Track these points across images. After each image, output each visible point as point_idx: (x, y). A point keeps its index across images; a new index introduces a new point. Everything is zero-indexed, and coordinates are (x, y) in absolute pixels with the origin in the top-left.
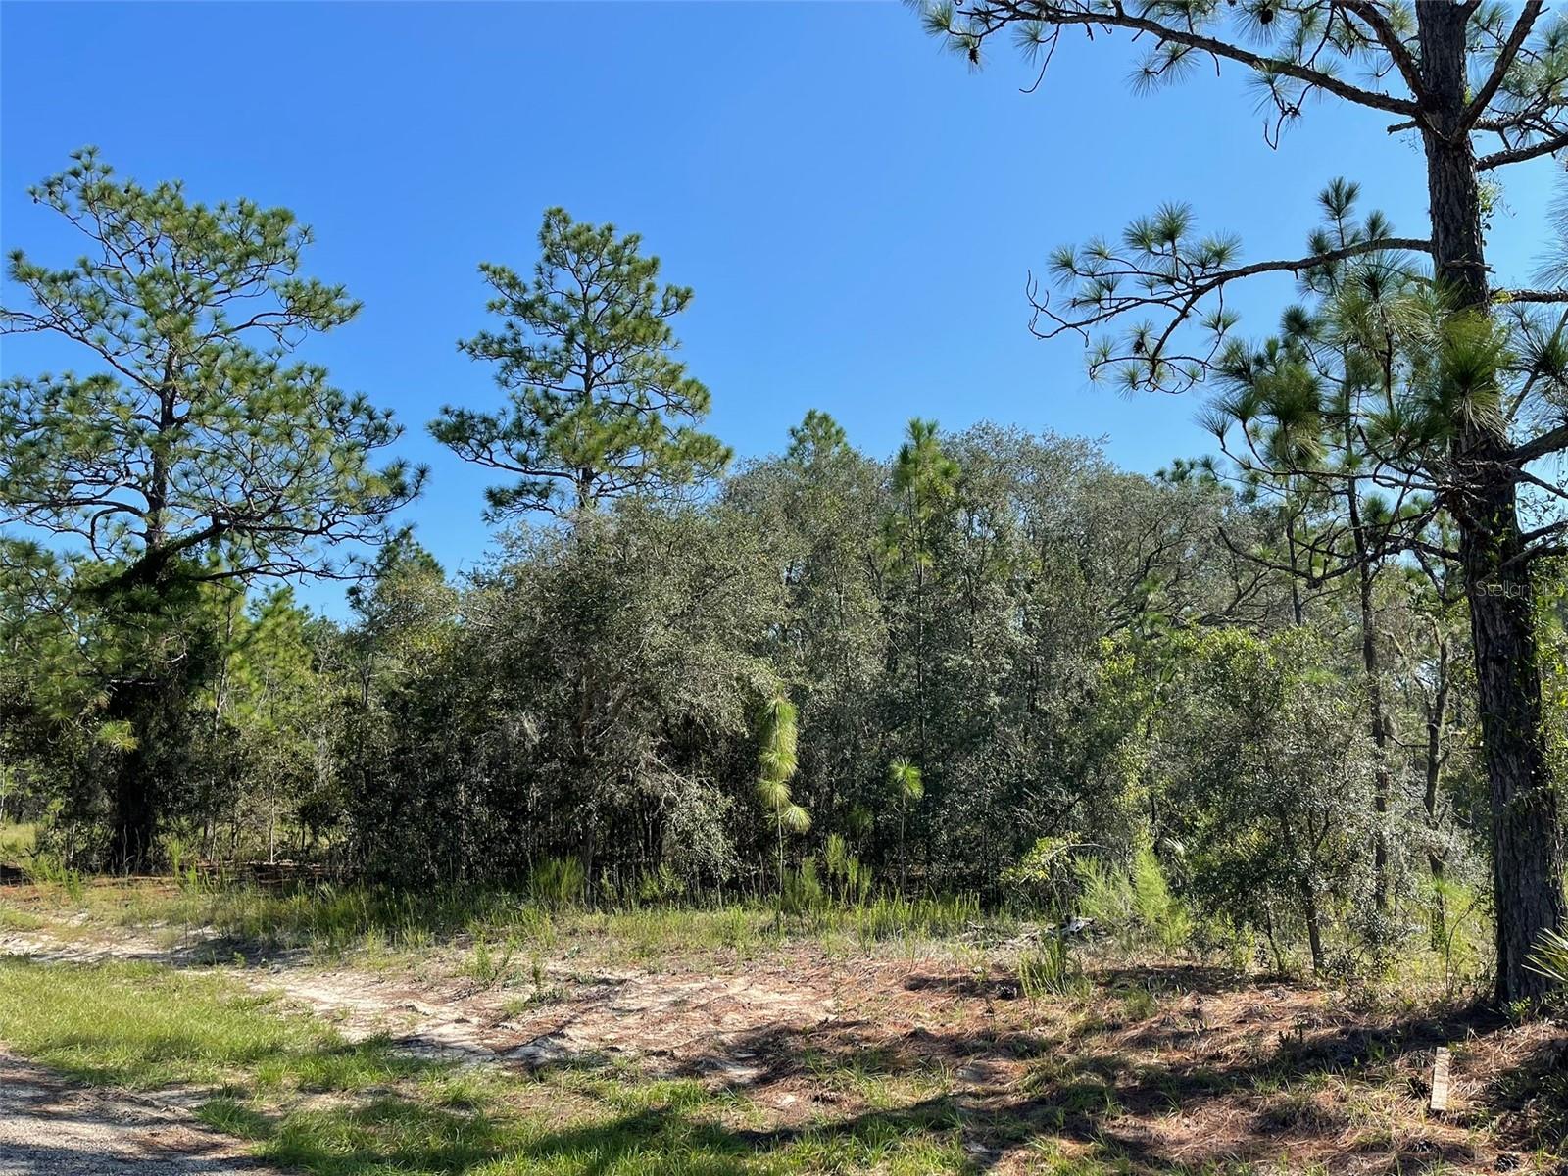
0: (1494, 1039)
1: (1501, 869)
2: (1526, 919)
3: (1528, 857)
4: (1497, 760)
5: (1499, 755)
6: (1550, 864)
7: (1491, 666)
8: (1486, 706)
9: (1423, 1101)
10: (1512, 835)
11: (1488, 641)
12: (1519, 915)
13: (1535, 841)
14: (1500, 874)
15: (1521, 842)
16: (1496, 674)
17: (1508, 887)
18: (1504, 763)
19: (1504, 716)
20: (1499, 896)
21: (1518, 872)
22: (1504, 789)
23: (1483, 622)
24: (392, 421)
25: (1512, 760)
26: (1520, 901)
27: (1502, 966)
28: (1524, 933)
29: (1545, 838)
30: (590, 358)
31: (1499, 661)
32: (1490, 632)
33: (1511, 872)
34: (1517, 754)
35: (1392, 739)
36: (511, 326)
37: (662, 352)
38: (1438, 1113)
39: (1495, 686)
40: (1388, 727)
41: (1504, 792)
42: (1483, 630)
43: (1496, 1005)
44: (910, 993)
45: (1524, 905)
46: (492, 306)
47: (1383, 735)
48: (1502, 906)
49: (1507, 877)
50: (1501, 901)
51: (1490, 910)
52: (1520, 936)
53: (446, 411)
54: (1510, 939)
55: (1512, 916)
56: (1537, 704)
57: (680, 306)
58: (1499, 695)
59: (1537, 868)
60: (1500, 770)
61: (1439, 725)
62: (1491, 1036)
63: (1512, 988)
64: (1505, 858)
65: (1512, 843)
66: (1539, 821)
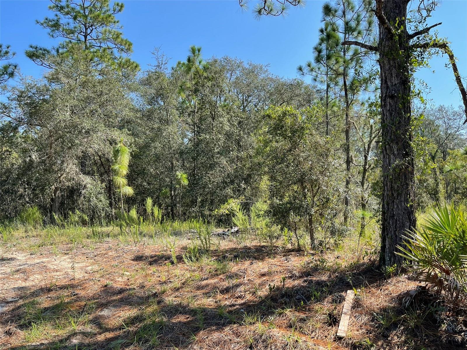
0: (377, 286)
1: (385, 201)
2: (396, 225)
3: (398, 195)
4: (387, 146)
5: (389, 144)
6: (409, 197)
7: (388, 100)
8: (384, 121)
9: (334, 328)
10: (392, 183)
11: (388, 87)
12: (393, 223)
13: (403, 186)
14: (385, 203)
15: (396, 187)
16: (390, 103)
17: (388, 209)
18: (391, 148)
19: (393, 124)
20: (384, 213)
21: (393, 202)
22: (390, 161)
23: (386, 78)
24: (10, 49)
25: (395, 147)
26: (393, 216)
27: (383, 248)
28: (395, 231)
29: (407, 185)
30: (86, 29)
31: (392, 97)
32: (389, 83)
33: (390, 202)
34: (397, 143)
35: (353, 163)
36: (57, 15)
37: (114, 28)
38: (340, 338)
39: (389, 110)
40: (352, 159)
41: (389, 162)
42: (386, 82)
43: (379, 267)
44: (132, 262)
45: (395, 218)
46: (50, 8)
47: (350, 162)
48: (385, 218)
49: (388, 204)
50: (384, 216)
51: (379, 220)
52: (393, 232)
53: (31, 47)
54: (387, 234)
55: (389, 223)
56: (409, 117)
57: (120, 10)
58: (391, 114)
59: (403, 199)
60: (388, 151)
61: (368, 155)
62: (375, 284)
63: (387, 258)
64: (388, 195)
65: (392, 187)
66: (405, 176)
